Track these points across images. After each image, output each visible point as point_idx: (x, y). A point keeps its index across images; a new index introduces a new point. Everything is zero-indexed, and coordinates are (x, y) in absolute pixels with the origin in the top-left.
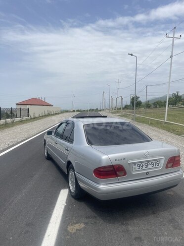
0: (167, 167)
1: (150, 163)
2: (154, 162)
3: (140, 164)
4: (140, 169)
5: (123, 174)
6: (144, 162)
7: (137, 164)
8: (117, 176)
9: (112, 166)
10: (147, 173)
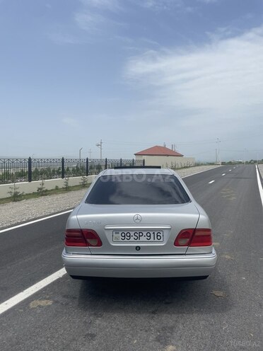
0: (176, 244)
1: (145, 233)
2: (151, 233)
3: (126, 233)
4: (126, 240)
5: (96, 243)
6: (132, 230)
7: (120, 233)
8: (87, 244)
9: (81, 231)
10: (138, 248)
